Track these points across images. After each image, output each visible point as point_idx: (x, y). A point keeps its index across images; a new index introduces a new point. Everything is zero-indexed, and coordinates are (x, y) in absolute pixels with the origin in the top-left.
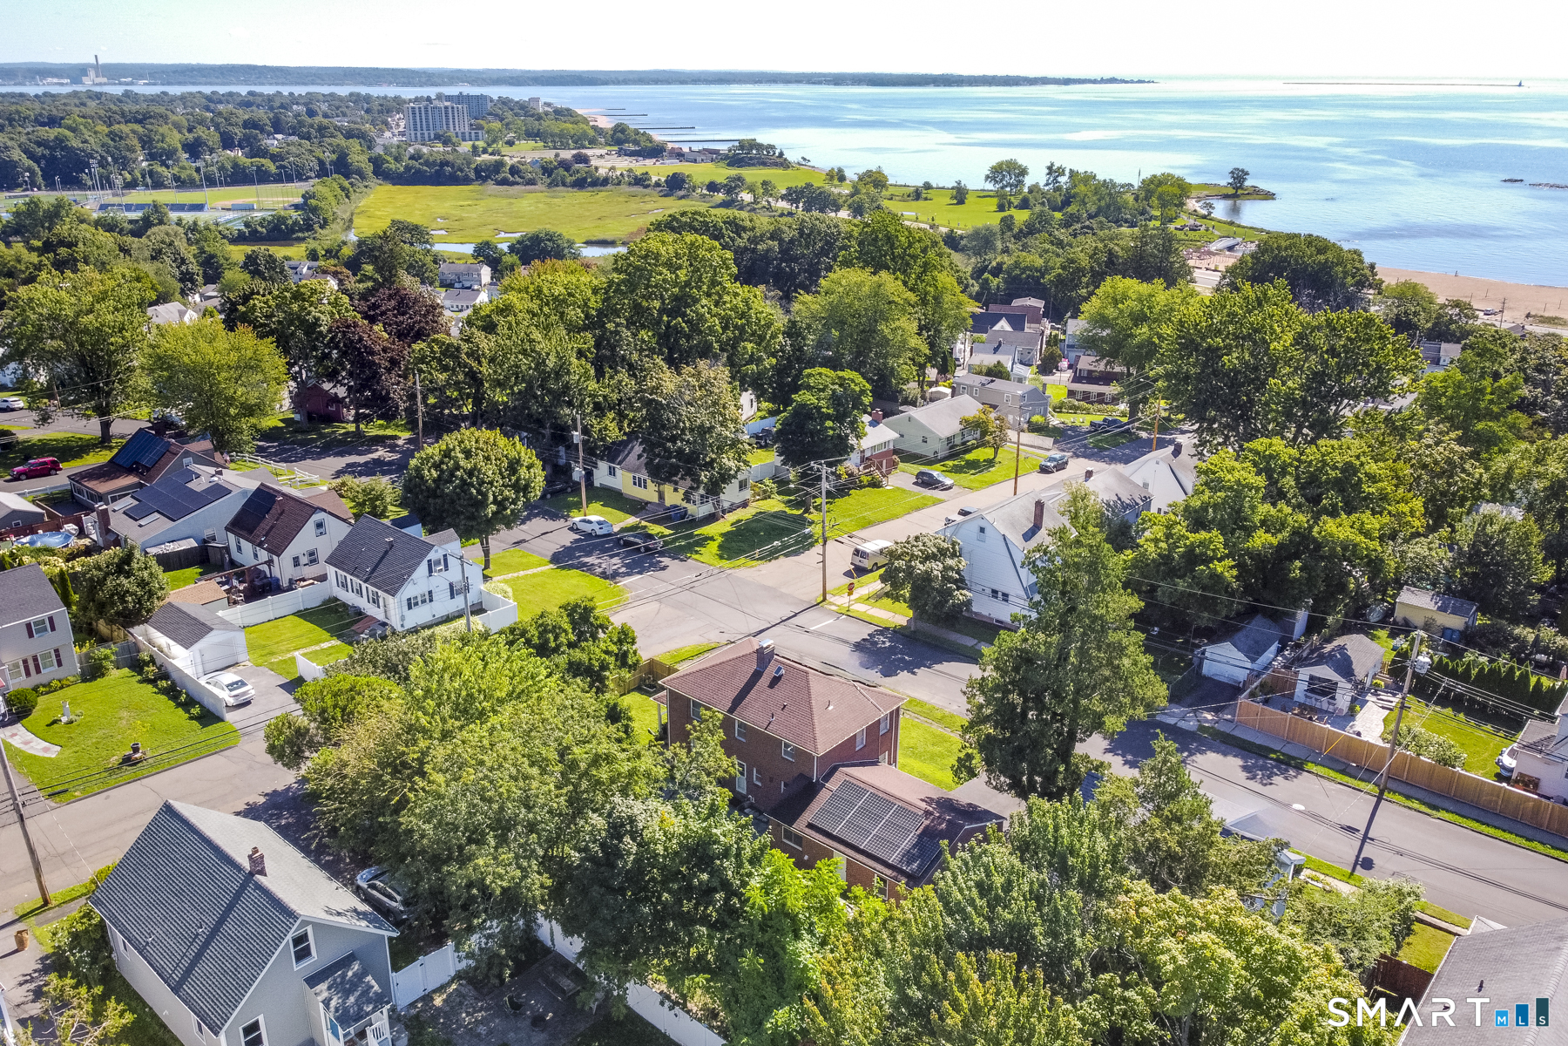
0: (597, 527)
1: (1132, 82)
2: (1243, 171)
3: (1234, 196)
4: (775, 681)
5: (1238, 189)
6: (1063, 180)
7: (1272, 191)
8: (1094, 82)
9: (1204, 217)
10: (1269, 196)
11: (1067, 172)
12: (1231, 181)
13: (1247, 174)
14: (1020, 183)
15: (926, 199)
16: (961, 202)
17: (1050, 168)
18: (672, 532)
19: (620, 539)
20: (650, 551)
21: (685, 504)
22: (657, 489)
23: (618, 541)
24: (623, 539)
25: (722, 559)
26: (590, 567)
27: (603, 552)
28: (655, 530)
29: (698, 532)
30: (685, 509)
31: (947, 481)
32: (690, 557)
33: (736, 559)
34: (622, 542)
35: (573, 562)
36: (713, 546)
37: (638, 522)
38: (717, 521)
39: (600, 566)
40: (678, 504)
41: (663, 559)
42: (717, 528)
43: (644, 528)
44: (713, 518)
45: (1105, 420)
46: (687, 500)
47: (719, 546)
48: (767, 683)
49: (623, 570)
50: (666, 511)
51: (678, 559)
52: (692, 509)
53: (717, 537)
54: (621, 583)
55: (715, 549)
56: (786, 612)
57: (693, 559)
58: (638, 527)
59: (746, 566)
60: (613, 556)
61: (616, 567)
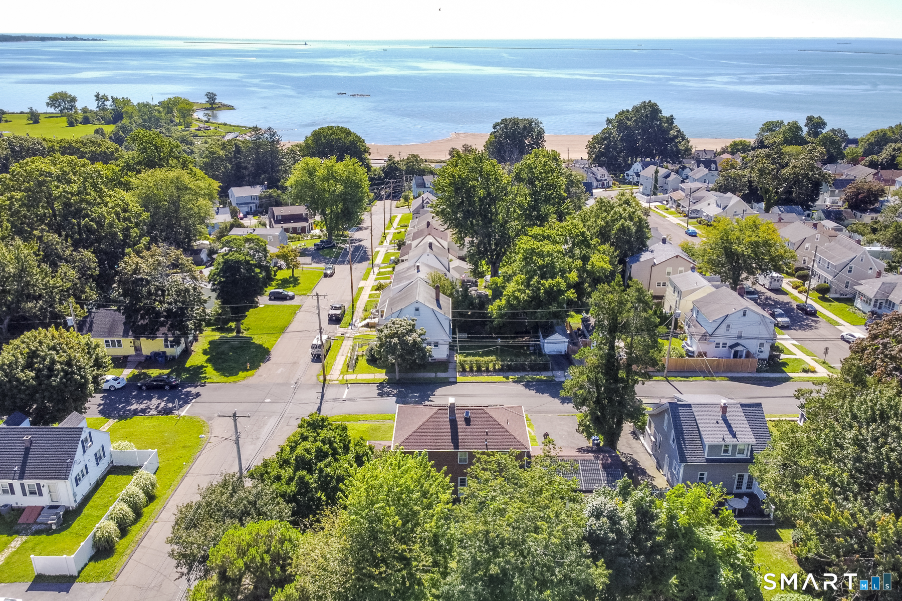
0: (115, 384)
1: (88, 40)
2: (212, 94)
3: (212, 109)
4: (468, 421)
5: (212, 104)
6: (109, 103)
7: (231, 105)
8: (62, 39)
9: (207, 122)
10: (230, 108)
11: (110, 98)
12: (207, 100)
13: (215, 95)
14: (73, 107)
15: (6, 121)
16: (36, 121)
17: (97, 96)
18: (169, 370)
19: (142, 385)
20: (174, 387)
21: (163, 349)
22: (132, 344)
23: (140, 388)
24: (145, 385)
25: (228, 377)
26: (143, 411)
27: (139, 399)
28: (154, 373)
29: (187, 365)
30: (164, 353)
31: (291, 294)
32: (205, 382)
33: (237, 374)
34: (144, 388)
35: (124, 412)
36: (210, 371)
37: (136, 371)
38: (190, 354)
39: (149, 408)
40: (157, 350)
41: (189, 389)
42: (197, 358)
43: (145, 373)
44: (187, 353)
45: (322, 242)
46: (167, 346)
47: (215, 370)
48: (464, 424)
49: (170, 405)
50: (148, 358)
51: (198, 386)
52: (170, 351)
53: (205, 365)
54: (183, 414)
55: (215, 372)
56: (315, 394)
57: (209, 383)
58: (140, 375)
59: (249, 376)
60: (150, 399)
61: (162, 405)
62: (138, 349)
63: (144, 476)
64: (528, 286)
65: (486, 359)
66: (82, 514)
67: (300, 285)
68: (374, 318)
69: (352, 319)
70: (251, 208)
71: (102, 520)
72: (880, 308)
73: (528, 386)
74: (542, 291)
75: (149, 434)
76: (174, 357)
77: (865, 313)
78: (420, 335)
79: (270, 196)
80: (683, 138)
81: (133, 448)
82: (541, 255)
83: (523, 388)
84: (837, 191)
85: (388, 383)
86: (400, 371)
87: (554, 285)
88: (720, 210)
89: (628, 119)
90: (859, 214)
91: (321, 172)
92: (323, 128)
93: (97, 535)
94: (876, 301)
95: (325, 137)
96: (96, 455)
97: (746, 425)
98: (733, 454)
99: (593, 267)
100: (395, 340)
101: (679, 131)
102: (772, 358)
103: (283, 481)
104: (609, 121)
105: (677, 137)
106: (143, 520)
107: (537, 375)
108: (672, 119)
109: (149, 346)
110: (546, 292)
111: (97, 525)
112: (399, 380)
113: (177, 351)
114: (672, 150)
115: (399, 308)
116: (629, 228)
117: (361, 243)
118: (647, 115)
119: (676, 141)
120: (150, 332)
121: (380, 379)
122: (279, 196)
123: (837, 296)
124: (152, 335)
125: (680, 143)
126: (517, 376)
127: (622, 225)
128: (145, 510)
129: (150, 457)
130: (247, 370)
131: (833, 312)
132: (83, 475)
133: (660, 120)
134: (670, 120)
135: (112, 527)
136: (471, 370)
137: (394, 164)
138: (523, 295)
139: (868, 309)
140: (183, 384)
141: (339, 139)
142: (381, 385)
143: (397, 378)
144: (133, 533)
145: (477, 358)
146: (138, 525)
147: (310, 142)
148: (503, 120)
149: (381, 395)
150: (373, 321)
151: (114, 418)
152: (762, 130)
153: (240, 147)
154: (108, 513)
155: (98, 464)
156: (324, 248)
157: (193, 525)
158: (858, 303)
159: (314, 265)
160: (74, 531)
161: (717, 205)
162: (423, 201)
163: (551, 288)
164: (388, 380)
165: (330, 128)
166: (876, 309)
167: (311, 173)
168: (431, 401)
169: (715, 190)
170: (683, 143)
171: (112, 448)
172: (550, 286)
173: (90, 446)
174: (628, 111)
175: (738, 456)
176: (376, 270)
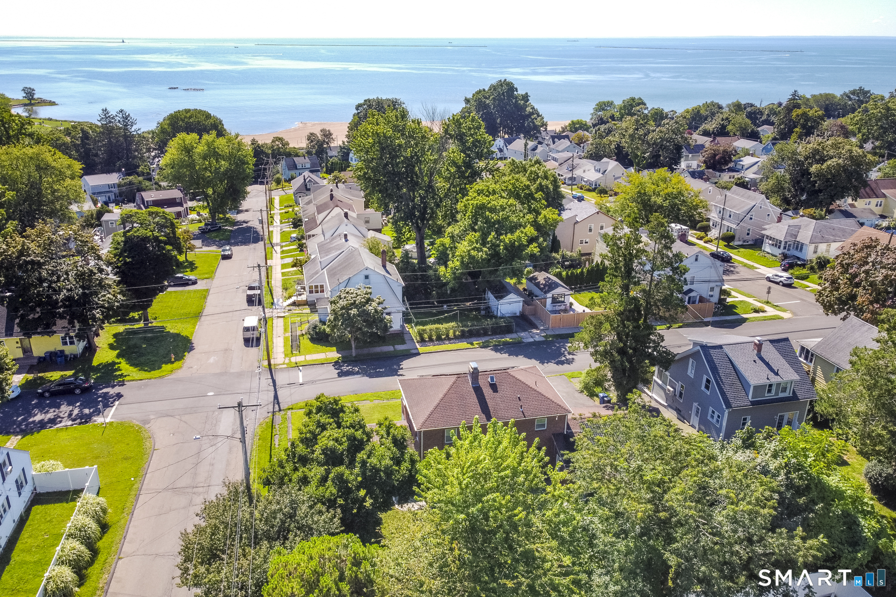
4: (494, 387)
5: (30, 100)
7: (53, 100)
9: (28, 117)
10: (52, 103)
12: (25, 95)
13: (33, 90)
18: (73, 371)
19: (44, 392)
20: (85, 390)
21: (60, 347)
22: (19, 345)
23: (41, 395)
24: (48, 391)
25: (150, 371)
26: (53, 421)
27: (42, 408)
28: (55, 375)
29: (95, 363)
30: (62, 352)
31: (192, 277)
32: (124, 380)
33: (160, 368)
34: (47, 394)
35: (27, 426)
36: (125, 367)
37: (30, 377)
38: (95, 351)
39: (59, 417)
40: (52, 349)
41: (105, 390)
42: (104, 355)
43: (41, 378)
44: (91, 349)
45: (206, 225)
46: (65, 343)
47: (131, 365)
48: (491, 391)
49: (87, 411)
50: (41, 360)
51: (115, 386)
52: (69, 349)
53: (117, 361)
54: (108, 420)
55: (131, 368)
56: (266, 381)
57: (128, 381)
58: (35, 380)
59: (177, 369)
60: (58, 406)
61: (76, 412)
62: (27, 351)
63: (91, 501)
64: (484, 244)
65: (446, 325)
66: (12, 562)
67: (198, 269)
68: (300, 295)
69: (273, 299)
70: (109, 198)
71: (51, 567)
72: (789, 250)
73: (496, 349)
74: (502, 247)
75: (72, 448)
76: (75, 356)
77: (776, 256)
78: (379, 304)
79: (131, 183)
80: (539, 115)
81: (60, 468)
82: (493, 210)
83: (493, 353)
84: (690, 155)
85: (344, 362)
86: (356, 348)
87: (515, 241)
88: (600, 175)
89: (485, 98)
90: (718, 174)
91: (201, 149)
92: (179, 111)
93: (49, 588)
94: (786, 242)
95: (183, 120)
96: (17, 481)
97: (783, 361)
98: (777, 394)
99: (546, 221)
100: (354, 311)
101: (533, 108)
102: (721, 301)
103: (314, 484)
104: (467, 101)
105: (532, 114)
106: (101, 558)
107: (503, 338)
108: (527, 96)
109: (41, 345)
110: (506, 248)
111: (47, 574)
112: (355, 357)
113: (78, 347)
114: (529, 125)
115: (346, 278)
116: (547, 187)
117: (249, 224)
118: (503, 93)
119: (533, 117)
120: (45, 327)
121: (333, 358)
122: (140, 182)
123: (740, 243)
124: (48, 330)
125: (536, 119)
126: (481, 341)
127: (540, 184)
128: (100, 544)
129: (89, 476)
130: (172, 363)
131: (744, 257)
132: (5, 511)
133: (516, 98)
134: (526, 97)
135: (67, 573)
136: (431, 340)
137: (259, 147)
138: (480, 254)
139: (778, 252)
140: (97, 386)
141: (199, 122)
142: (336, 364)
143: (354, 355)
144: (94, 578)
145: (437, 326)
146: (97, 566)
147: (166, 127)
148: (365, 101)
149: (341, 374)
150: (300, 298)
151: (16, 434)
152: (596, 110)
153: (88, 133)
154: (56, 556)
155: (20, 494)
156: (210, 231)
157: (212, 556)
158: (767, 247)
159: (205, 249)
160: (8, 586)
161: (596, 170)
162: (305, 180)
163: (512, 244)
164: (343, 357)
165: (187, 111)
166: (786, 251)
167: (188, 150)
168: (401, 375)
169: (587, 158)
170: (539, 119)
171: (35, 470)
172: (510, 241)
173: (11, 471)
174: (484, 90)
175: (781, 395)
176: (278, 249)
